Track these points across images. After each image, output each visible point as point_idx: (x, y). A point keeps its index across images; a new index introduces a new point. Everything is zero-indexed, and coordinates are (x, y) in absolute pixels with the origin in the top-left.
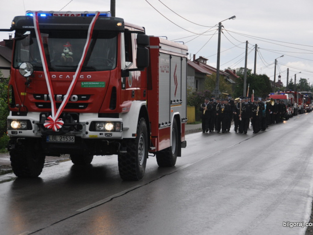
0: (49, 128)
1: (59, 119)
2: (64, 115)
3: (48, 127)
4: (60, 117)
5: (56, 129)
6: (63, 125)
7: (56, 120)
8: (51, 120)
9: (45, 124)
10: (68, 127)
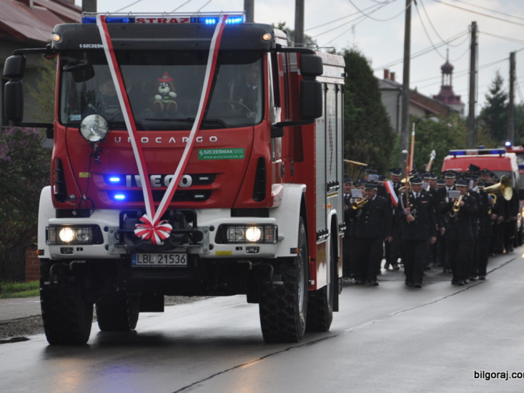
0: (145, 239)
1: (162, 222)
2: (172, 213)
3: (144, 236)
4: (165, 217)
5: (158, 240)
6: (172, 233)
7: (156, 224)
8: (147, 223)
9: (137, 231)
10: (180, 236)
